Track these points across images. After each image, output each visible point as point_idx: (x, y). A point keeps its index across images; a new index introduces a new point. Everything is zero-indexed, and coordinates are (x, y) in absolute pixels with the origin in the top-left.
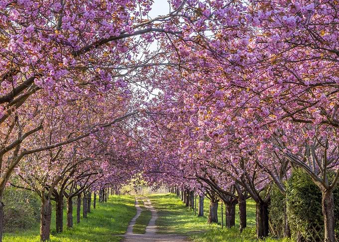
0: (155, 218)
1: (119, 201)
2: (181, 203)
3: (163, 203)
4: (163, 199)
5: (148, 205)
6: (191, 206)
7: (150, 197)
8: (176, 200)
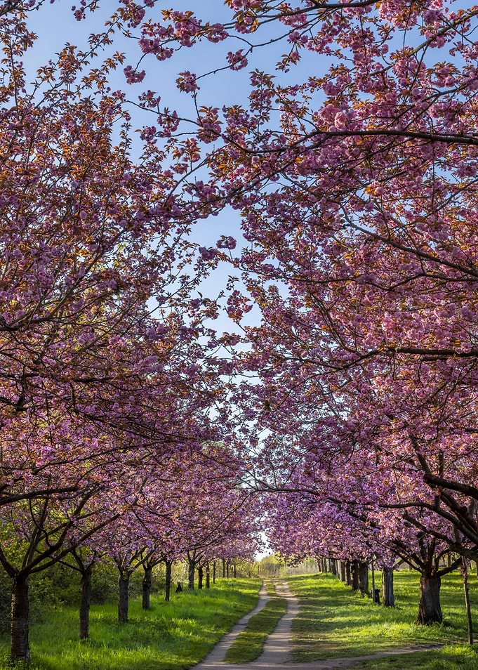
0: (293, 614)
1: (233, 585)
2: (341, 585)
3: (309, 587)
4: (309, 580)
5: (283, 590)
6: (361, 589)
7: (288, 579)
8: (332, 581)
